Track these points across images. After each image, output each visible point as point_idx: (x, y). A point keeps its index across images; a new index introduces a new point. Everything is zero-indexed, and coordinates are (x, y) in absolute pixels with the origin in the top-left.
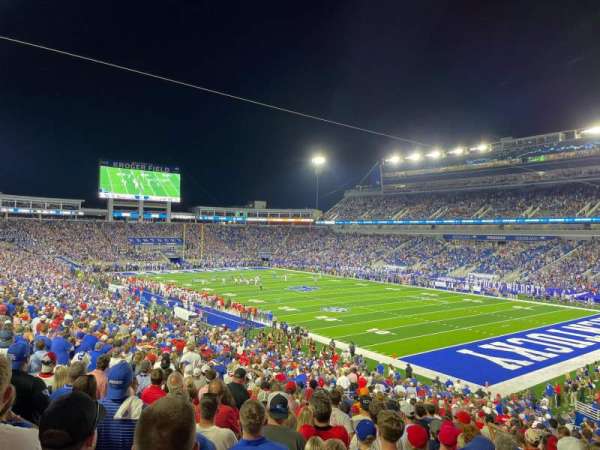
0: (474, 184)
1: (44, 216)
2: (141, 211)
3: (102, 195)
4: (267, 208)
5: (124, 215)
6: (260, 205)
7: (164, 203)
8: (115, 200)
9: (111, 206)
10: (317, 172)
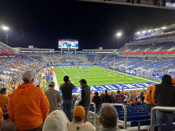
0: (162, 40)
1: (47, 53)
2: (69, 51)
3: (59, 47)
4: (103, 49)
5: (65, 52)
6: (101, 48)
7: (74, 49)
8: (63, 49)
9: (62, 50)
10: (118, 38)
